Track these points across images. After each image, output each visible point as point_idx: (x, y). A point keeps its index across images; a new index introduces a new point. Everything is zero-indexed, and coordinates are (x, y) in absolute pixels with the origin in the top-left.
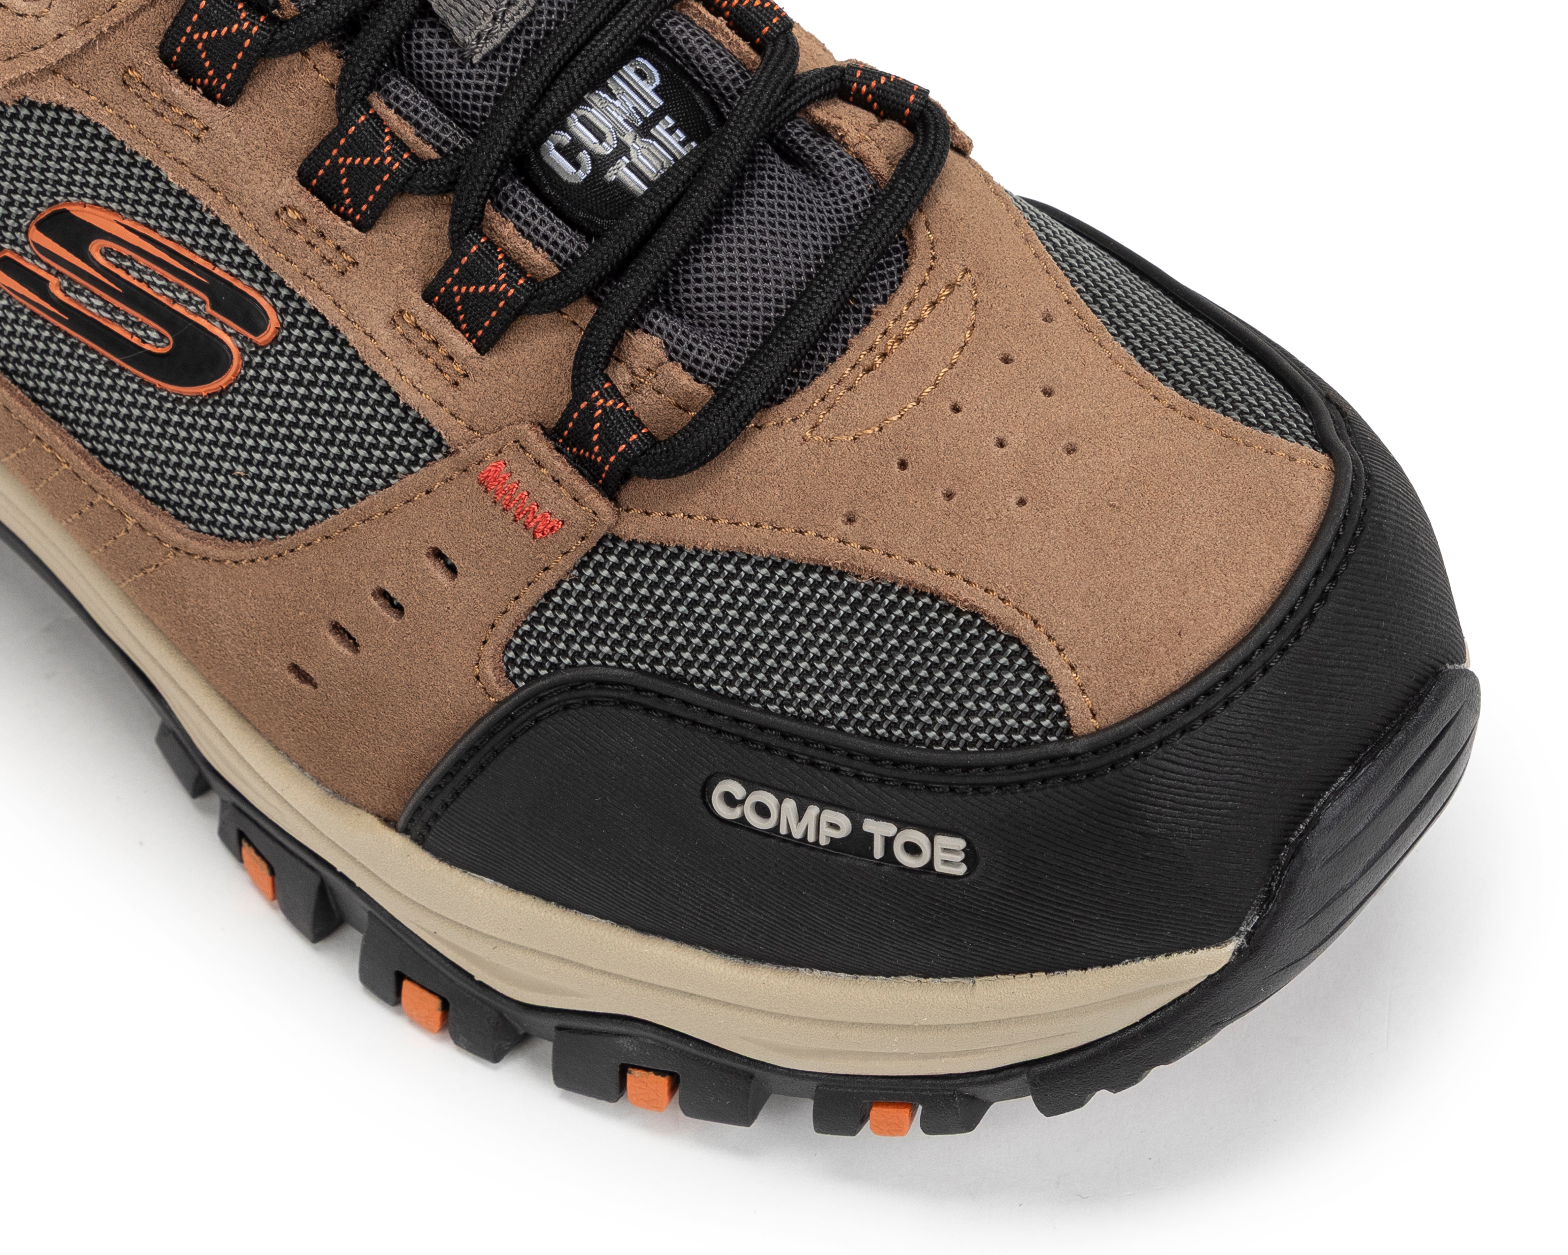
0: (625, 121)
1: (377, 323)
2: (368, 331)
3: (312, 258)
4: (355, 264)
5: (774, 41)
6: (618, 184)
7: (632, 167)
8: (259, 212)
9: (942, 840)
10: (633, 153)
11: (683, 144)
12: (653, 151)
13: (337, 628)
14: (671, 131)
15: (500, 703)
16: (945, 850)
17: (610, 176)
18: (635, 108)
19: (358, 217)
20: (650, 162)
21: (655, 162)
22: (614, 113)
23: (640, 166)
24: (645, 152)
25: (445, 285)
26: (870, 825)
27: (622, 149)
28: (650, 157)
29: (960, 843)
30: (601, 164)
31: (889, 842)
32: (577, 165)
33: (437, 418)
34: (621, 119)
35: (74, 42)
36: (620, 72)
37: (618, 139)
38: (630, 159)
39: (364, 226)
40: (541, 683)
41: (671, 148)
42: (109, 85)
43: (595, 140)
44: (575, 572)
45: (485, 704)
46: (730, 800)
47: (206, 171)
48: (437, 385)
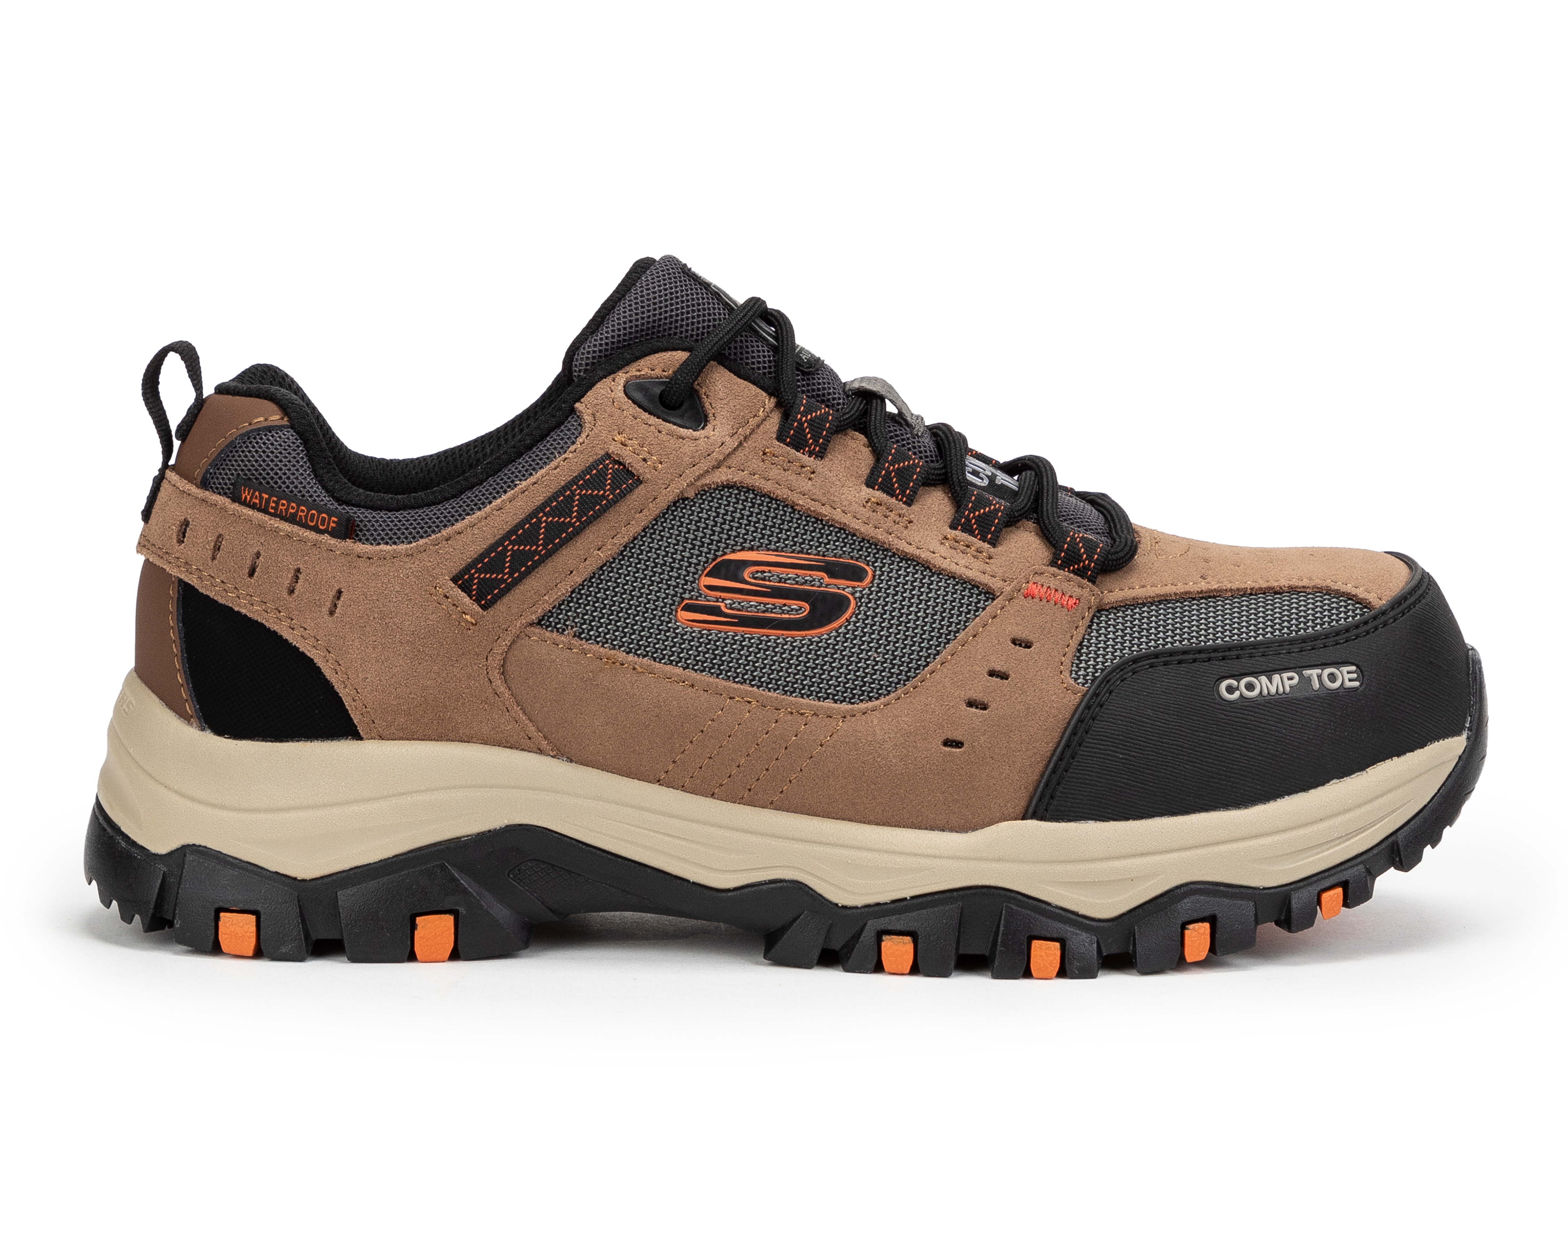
1: (935, 545)
2: (932, 550)
3: (889, 523)
4: (910, 522)
8: (855, 507)
9: (1345, 669)
13: (971, 704)
15: (1084, 696)
16: (1348, 673)
19: (905, 499)
25: (964, 517)
26: (1307, 672)
29: (1354, 668)
31: (1319, 677)
33: (985, 579)
35: (732, 443)
39: (909, 503)
40: (1099, 679)
42: (756, 464)
44: (1089, 630)
45: (1076, 699)
46: (1230, 689)
47: (819, 494)
48: (978, 565)
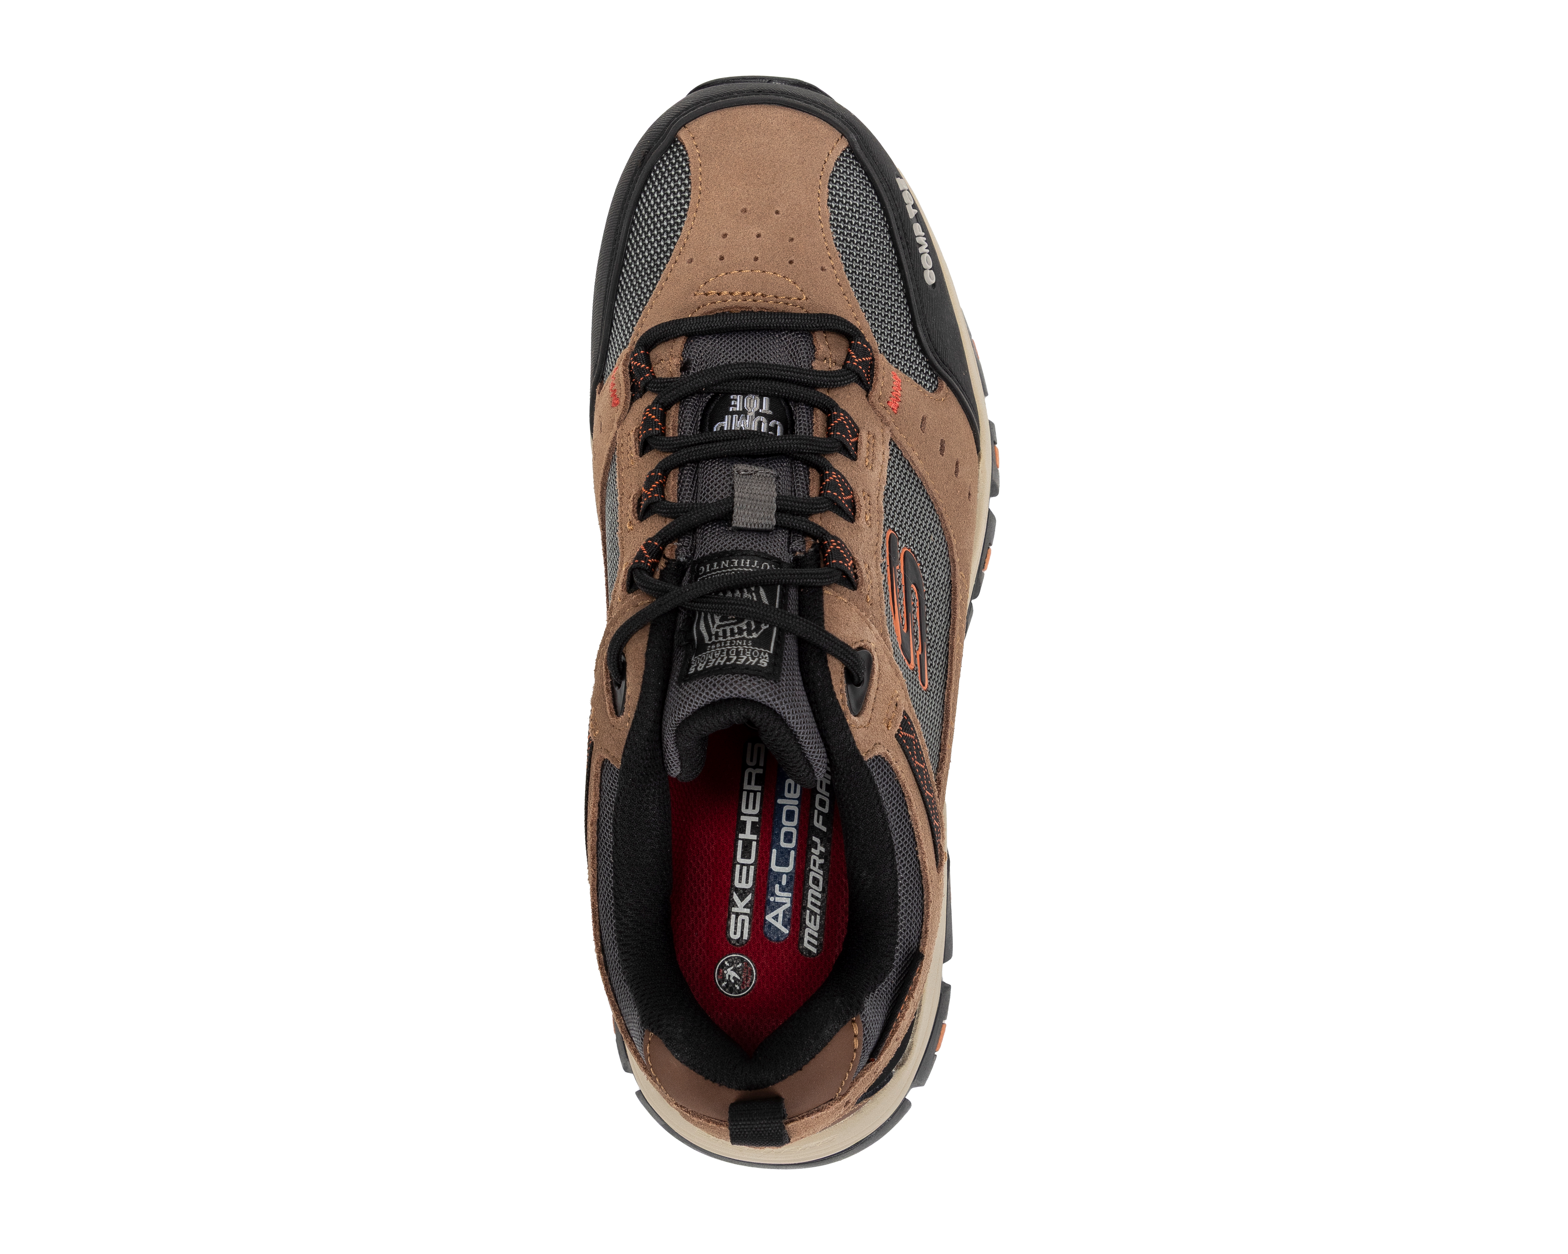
0: (746, 419)
5: (662, 404)
6: (770, 408)
7: (761, 407)
10: (756, 410)
11: (736, 400)
12: (748, 404)
14: (735, 406)
17: (770, 412)
18: (738, 420)
20: (754, 403)
21: (752, 401)
22: (747, 424)
23: (758, 405)
24: (751, 406)
25: (854, 428)
27: (758, 414)
28: (752, 404)
30: (769, 418)
32: (776, 426)
34: (747, 421)
36: (729, 429)
37: (756, 417)
38: (759, 410)
41: (741, 402)
43: (763, 424)
